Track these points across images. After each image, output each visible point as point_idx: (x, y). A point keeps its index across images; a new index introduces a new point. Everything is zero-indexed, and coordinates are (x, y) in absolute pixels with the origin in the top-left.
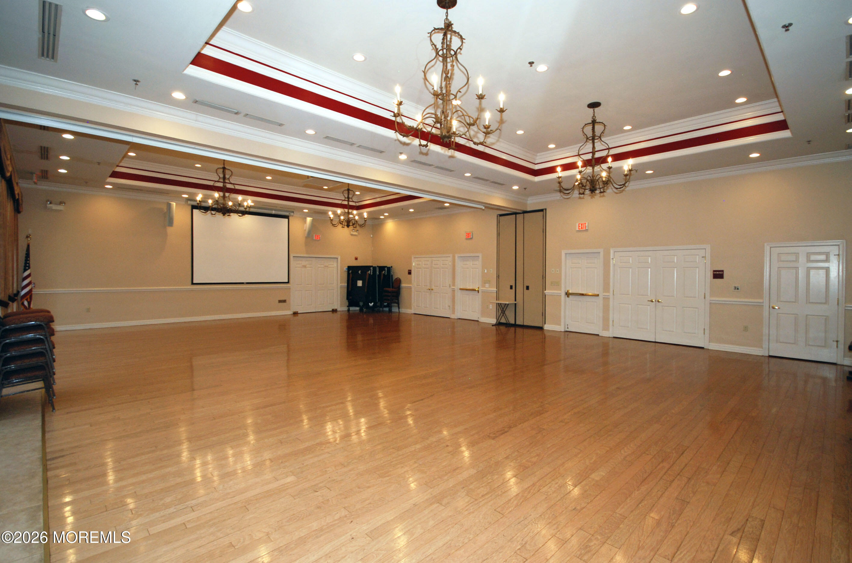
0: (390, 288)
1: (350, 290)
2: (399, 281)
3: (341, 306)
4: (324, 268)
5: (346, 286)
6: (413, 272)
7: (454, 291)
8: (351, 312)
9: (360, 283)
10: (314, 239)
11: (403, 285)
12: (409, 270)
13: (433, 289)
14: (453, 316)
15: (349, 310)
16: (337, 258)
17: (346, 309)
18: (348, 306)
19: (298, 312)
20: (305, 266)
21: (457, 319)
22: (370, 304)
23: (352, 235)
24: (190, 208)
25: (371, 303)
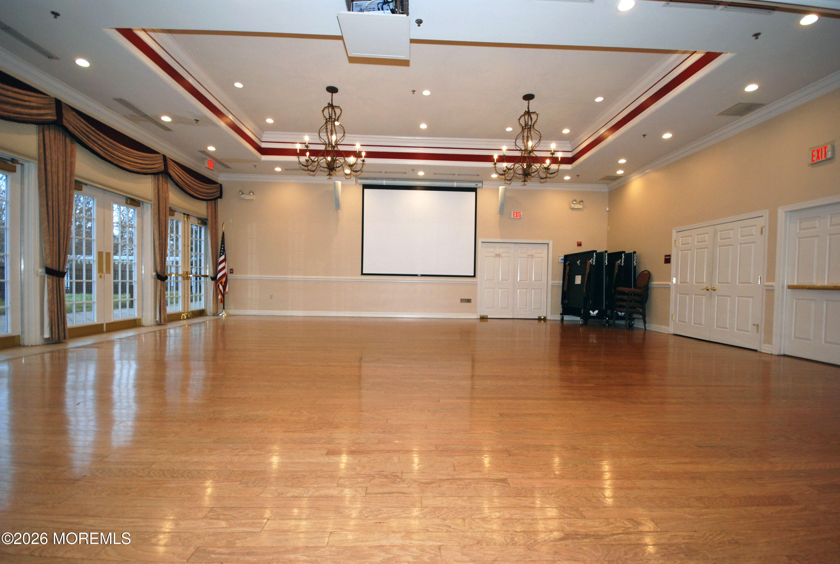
0: (632, 288)
1: (565, 289)
2: (648, 276)
3: (552, 313)
4: (527, 257)
5: (561, 284)
6: (673, 259)
7: (770, 291)
8: (565, 322)
9: (578, 280)
10: (512, 217)
11: (655, 283)
12: (666, 256)
13: (717, 288)
14: (765, 348)
15: (562, 320)
16: (548, 244)
17: (559, 318)
18: (561, 314)
19: (487, 316)
20: (498, 256)
21: (778, 355)
22: (591, 312)
23: (573, 209)
24: (361, 188)
25: (593, 312)
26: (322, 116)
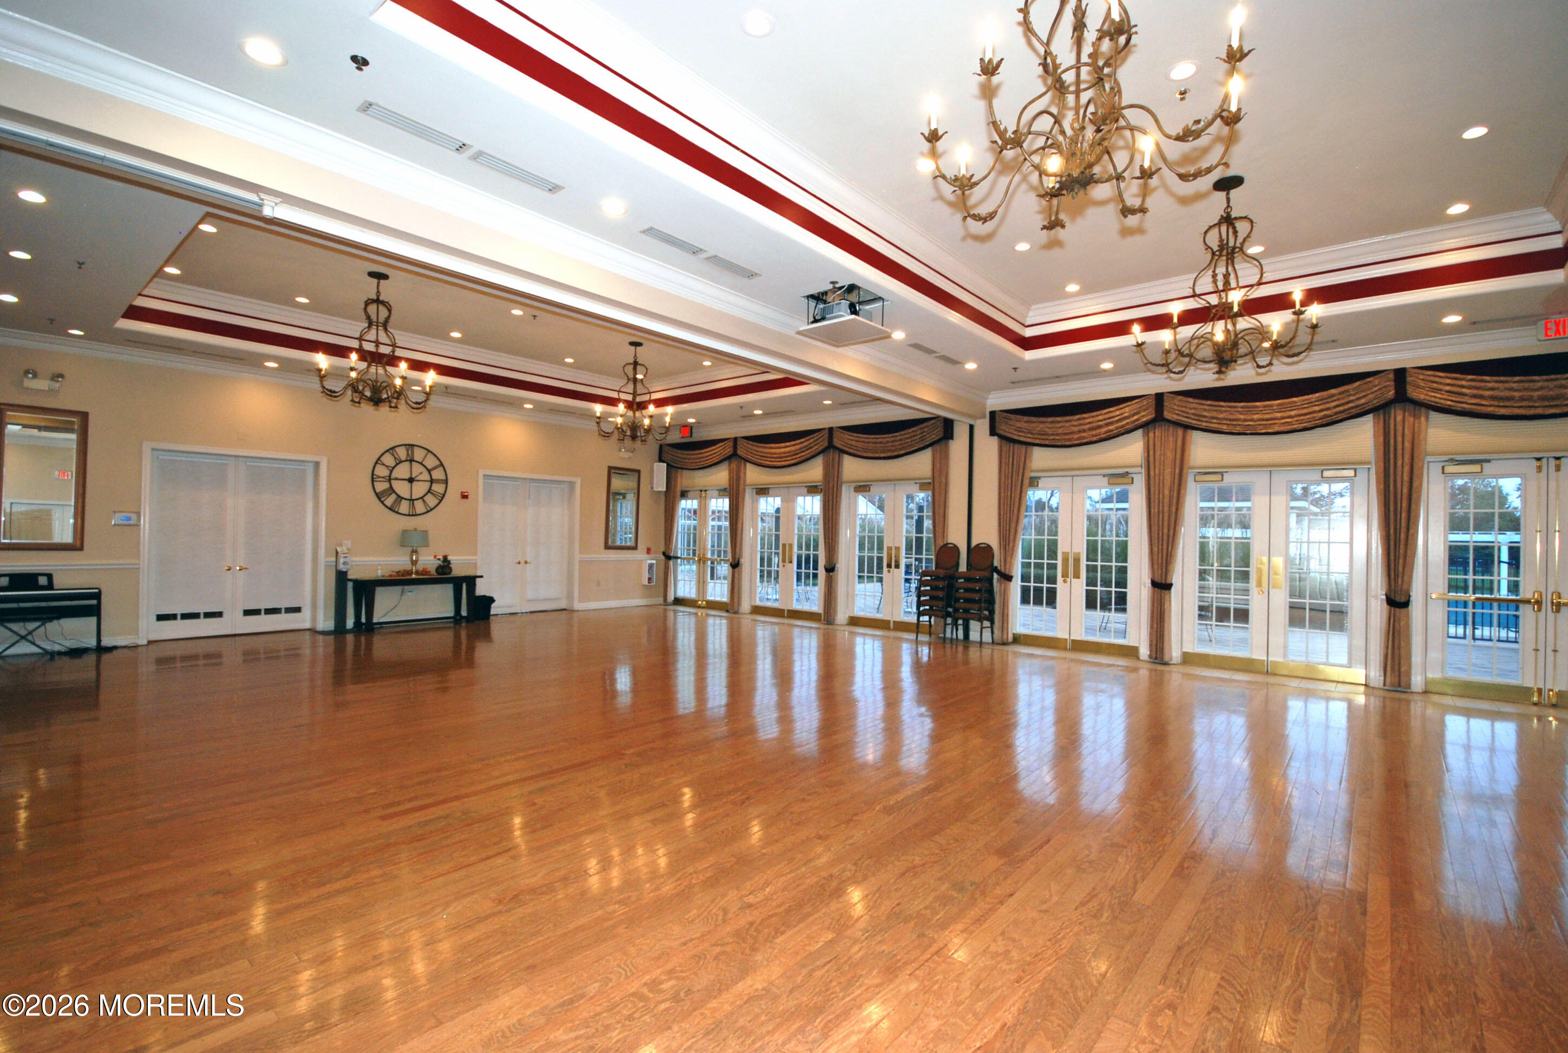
26: (1203, 247)
